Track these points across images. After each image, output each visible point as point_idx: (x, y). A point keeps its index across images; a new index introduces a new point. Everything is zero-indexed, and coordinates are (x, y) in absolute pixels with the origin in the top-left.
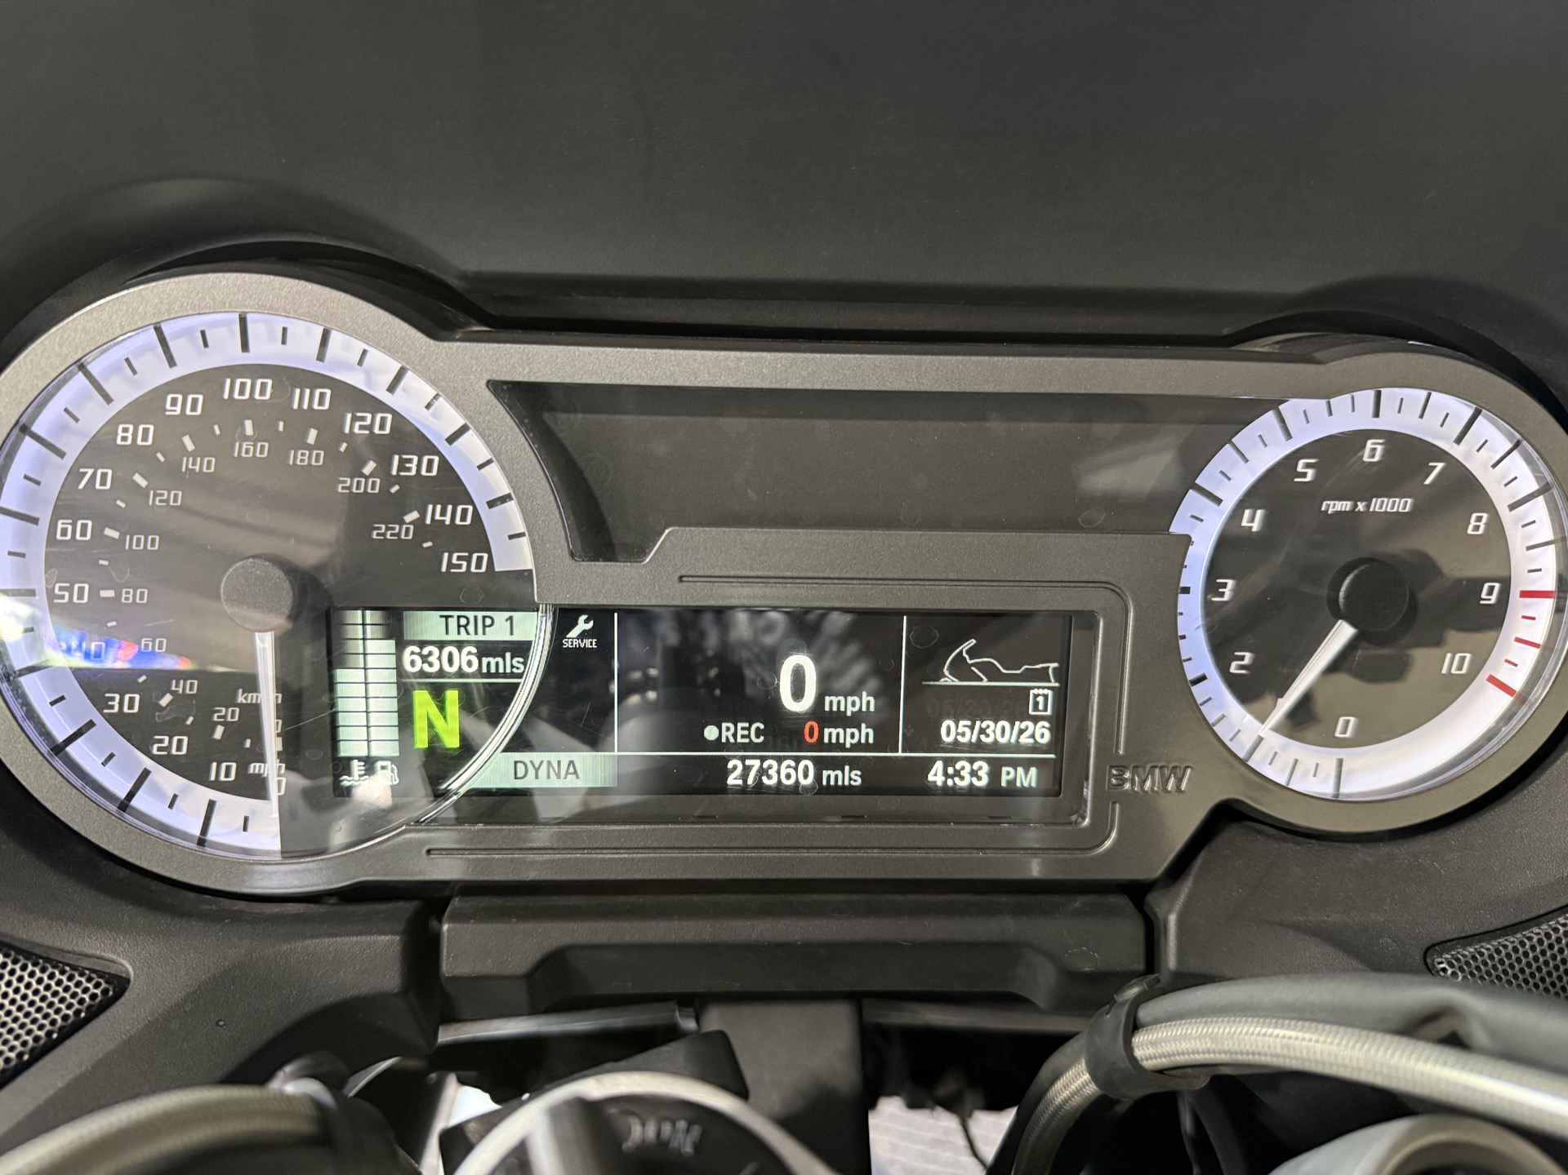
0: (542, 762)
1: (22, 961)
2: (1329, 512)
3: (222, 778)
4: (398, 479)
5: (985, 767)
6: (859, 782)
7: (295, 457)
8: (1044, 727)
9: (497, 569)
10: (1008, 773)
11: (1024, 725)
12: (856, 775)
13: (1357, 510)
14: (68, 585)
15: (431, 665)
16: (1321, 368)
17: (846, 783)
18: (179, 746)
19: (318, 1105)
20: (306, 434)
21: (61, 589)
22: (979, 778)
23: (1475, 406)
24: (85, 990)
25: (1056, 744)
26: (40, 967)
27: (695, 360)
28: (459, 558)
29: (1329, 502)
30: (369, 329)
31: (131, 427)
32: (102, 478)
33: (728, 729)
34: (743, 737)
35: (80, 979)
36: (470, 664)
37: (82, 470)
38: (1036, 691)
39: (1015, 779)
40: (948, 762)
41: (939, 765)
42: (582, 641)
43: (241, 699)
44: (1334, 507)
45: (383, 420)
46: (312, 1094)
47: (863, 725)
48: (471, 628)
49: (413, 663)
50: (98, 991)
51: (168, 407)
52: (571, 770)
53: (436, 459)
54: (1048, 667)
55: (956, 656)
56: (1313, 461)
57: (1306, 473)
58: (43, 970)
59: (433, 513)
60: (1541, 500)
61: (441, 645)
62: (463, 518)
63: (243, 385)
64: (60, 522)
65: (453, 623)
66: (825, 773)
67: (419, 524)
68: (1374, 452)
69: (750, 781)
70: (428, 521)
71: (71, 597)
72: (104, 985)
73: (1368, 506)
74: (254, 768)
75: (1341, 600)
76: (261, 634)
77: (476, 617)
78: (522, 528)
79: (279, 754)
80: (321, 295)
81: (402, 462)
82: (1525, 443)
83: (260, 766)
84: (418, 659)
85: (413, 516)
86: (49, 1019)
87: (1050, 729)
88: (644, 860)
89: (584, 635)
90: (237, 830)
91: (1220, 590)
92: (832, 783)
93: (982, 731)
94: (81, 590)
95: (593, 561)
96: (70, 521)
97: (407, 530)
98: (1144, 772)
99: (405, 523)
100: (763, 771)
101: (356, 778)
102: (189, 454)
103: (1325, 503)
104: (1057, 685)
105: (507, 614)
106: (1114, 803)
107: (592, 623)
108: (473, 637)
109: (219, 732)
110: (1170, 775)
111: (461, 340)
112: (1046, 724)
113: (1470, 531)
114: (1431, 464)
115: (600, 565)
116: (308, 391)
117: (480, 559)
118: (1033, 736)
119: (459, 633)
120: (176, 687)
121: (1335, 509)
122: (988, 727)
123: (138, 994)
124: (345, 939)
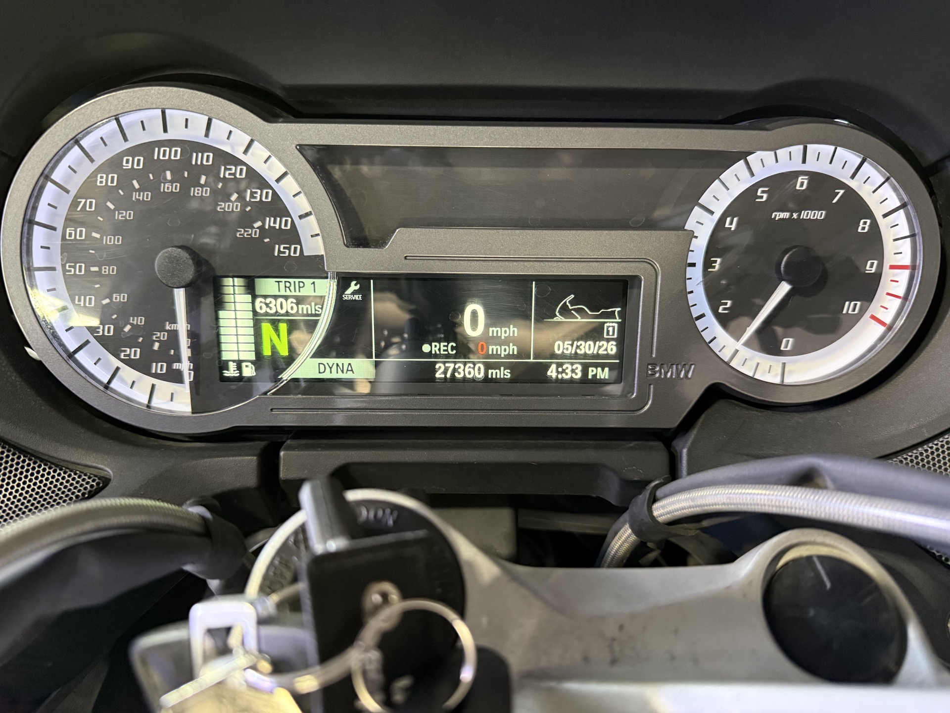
0: (333, 364)
1: (54, 468)
2: (777, 219)
3: (159, 372)
4: (250, 203)
5: (580, 367)
6: (509, 376)
7: (194, 191)
8: (612, 345)
9: (305, 254)
10: (593, 371)
11: (601, 343)
12: (507, 372)
13: (793, 218)
14: (73, 264)
15: (271, 308)
16: (769, 133)
17: (502, 377)
18: (135, 353)
19: (203, 518)
20: (199, 178)
21: (70, 266)
22: (576, 374)
23: (863, 156)
24: (88, 483)
25: (620, 355)
26: (63, 471)
27: (411, 131)
28: (284, 248)
29: (776, 213)
30: (232, 118)
31: (105, 176)
32: (90, 204)
33: (436, 346)
34: (444, 350)
35: (85, 477)
36: (292, 308)
37: (79, 200)
38: (608, 324)
39: (596, 375)
40: (559, 365)
41: (554, 367)
42: (354, 296)
43: (168, 328)
44: (779, 216)
45: (241, 170)
46: (200, 513)
47: (511, 344)
48: (292, 288)
49: (261, 308)
50: (94, 484)
51: (124, 164)
52: (350, 369)
53: (270, 191)
54: (615, 310)
55: (563, 304)
56: (767, 189)
57: (763, 196)
58: (65, 473)
59: (269, 222)
60: (902, 211)
61: (276, 297)
62: (286, 225)
63: (165, 151)
64: (68, 229)
65: (282, 285)
66: (490, 371)
67: (261, 228)
68: (802, 184)
69: (448, 375)
70: (267, 227)
71: (75, 271)
72: (97, 481)
73: (799, 215)
74: (176, 366)
75: (782, 269)
76: (177, 289)
77: (294, 282)
78: (318, 231)
79: (189, 357)
80: (205, 98)
81: (252, 194)
82: (892, 179)
83: (179, 365)
84: (264, 306)
85: (258, 224)
86: (69, 497)
87: (616, 345)
88: (389, 415)
89: (354, 293)
90: (168, 401)
91: (713, 265)
92: (494, 377)
93: (578, 347)
94: (80, 267)
95: (357, 247)
96: (73, 229)
97: (256, 231)
98: (667, 367)
99: (254, 228)
100: (455, 370)
101: (232, 372)
102: (136, 190)
103: (774, 214)
104: (620, 320)
105: (312, 280)
106: (650, 385)
107: (359, 286)
108: (293, 293)
109: (156, 346)
110: (682, 369)
111: (282, 122)
112: (614, 343)
113: (860, 230)
114: (836, 191)
115: (361, 250)
116: (200, 154)
117: (295, 249)
118: (606, 350)
119: (286, 291)
120: (133, 321)
121: (780, 217)
122: (581, 345)
123: (115, 485)
124: (226, 459)
